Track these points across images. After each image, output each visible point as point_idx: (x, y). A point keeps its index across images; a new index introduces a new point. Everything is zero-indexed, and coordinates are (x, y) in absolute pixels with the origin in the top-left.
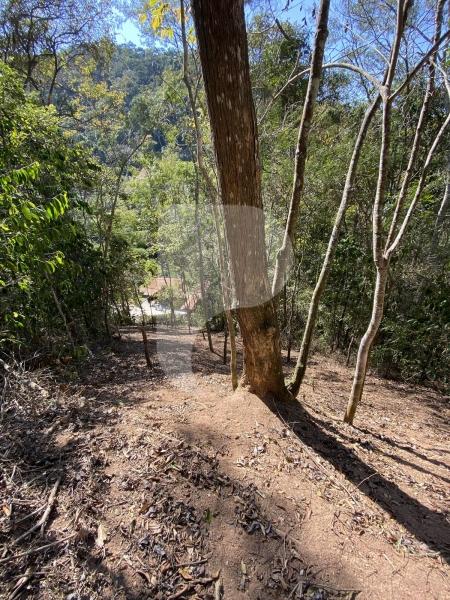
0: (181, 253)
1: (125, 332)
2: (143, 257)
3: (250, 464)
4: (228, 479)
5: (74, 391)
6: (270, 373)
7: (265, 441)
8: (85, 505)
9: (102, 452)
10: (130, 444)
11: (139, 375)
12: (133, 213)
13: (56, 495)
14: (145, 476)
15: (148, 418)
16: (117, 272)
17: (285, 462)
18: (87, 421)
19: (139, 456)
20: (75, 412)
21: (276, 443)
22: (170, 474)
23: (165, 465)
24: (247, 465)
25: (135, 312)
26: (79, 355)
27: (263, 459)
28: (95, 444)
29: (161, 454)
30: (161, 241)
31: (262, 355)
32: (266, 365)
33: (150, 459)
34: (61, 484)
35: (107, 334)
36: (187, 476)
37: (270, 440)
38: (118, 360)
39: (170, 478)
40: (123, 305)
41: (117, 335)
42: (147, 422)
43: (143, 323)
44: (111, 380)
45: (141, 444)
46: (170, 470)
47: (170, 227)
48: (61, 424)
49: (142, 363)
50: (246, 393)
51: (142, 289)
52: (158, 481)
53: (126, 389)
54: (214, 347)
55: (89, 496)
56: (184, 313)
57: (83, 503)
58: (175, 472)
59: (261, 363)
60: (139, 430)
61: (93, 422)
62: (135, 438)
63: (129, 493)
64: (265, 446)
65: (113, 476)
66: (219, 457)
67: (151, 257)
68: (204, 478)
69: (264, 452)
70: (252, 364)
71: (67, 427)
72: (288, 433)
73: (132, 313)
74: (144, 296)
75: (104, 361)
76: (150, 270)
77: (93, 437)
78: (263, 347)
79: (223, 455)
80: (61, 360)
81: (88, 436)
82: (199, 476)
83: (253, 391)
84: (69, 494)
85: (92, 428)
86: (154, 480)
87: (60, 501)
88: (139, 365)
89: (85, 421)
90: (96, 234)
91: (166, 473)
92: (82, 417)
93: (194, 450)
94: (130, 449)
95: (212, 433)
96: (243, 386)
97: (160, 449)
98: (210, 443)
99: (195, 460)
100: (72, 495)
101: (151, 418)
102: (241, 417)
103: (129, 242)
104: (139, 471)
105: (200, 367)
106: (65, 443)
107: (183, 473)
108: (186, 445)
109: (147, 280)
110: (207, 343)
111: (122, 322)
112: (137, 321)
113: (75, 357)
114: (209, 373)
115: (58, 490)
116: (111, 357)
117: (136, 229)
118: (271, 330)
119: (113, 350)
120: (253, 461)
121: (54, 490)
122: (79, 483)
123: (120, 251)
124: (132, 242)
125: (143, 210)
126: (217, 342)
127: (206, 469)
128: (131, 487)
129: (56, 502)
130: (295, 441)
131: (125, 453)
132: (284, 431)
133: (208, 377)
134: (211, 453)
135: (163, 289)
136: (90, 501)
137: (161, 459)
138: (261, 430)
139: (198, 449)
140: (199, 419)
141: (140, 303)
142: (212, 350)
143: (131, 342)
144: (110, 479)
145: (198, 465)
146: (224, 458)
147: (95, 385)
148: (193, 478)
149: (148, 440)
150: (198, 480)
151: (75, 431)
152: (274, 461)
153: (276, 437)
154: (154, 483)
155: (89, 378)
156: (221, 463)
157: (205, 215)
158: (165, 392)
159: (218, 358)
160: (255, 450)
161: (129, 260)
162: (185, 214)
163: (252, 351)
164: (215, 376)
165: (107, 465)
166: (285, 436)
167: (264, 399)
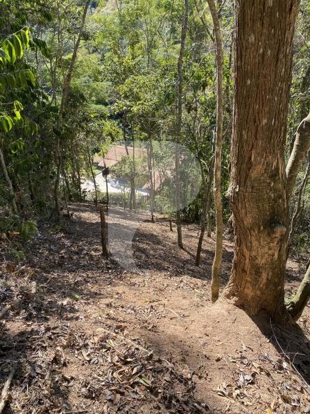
0: (153, 116)
1: (74, 210)
2: (102, 116)
3: (234, 395)
4: (206, 408)
5: (22, 273)
6: (267, 285)
7: (254, 370)
8: (42, 407)
9: (58, 348)
10: (91, 346)
11: (93, 265)
12: (95, 57)
13: (10, 389)
14: (108, 385)
15: (109, 317)
16: (71, 133)
17: (280, 401)
18: (40, 310)
19: (101, 360)
20: (27, 297)
21: (268, 375)
22: (137, 388)
23: (132, 376)
24: (230, 395)
25: (87, 186)
26: (27, 231)
27: (251, 391)
28: (50, 338)
29: (126, 363)
30: (126, 97)
31: (261, 261)
32: (264, 276)
33: (114, 367)
34: (15, 377)
35: (56, 210)
36: (156, 394)
37: (261, 370)
38: (68, 243)
39: (137, 393)
40: (74, 176)
41: (65, 212)
42: (109, 322)
43: (95, 201)
44: (60, 265)
45: (103, 347)
46: (137, 383)
47: (141, 79)
48: (12, 309)
49: (96, 250)
50: (231, 307)
51: (97, 158)
52: (122, 394)
53: (79, 279)
54: (183, 242)
55: (46, 396)
56: (145, 194)
57: (40, 403)
58: (143, 388)
59: (257, 271)
60: (100, 331)
61: (47, 312)
62: (96, 339)
63: (89, 402)
64: (254, 375)
65: (72, 378)
66: (195, 378)
67: (111, 117)
68: (178, 401)
69: (252, 383)
70: (244, 271)
71: (18, 314)
72: (285, 365)
73: (83, 187)
74: (99, 168)
75: (52, 242)
76: (110, 134)
77: (48, 329)
78: (263, 250)
79: (200, 378)
80: (8, 235)
81: (43, 328)
82: (171, 398)
83: (240, 305)
84: (24, 391)
85: (47, 320)
86: (118, 392)
87: (14, 397)
88: (93, 253)
89: (38, 309)
90: (49, 84)
91: (132, 386)
92: (34, 305)
93: (165, 364)
94: (90, 351)
95: (186, 348)
96: (228, 297)
97: (126, 357)
98: (184, 360)
99: (167, 377)
100: (27, 392)
101: (113, 319)
102: (223, 334)
103: (87, 96)
104: (101, 379)
105: (166, 264)
106: (17, 332)
107: (152, 390)
108: (156, 358)
109: (104, 147)
110: (174, 236)
111: (71, 197)
112: (89, 197)
113: (23, 233)
114: (178, 274)
115: (11, 385)
116: (60, 239)
117: (96, 80)
118: (280, 230)
119: (62, 231)
120: (238, 392)
121: (7, 384)
122: (34, 381)
123: (75, 107)
124: (91, 95)
125: (107, 55)
126: (187, 236)
127: (179, 390)
128: (93, 395)
129: (10, 397)
130: (294, 377)
131: (85, 354)
132: (280, 361)
133: (178, 279)
134: (186, 372)
135: (124, 161)
136: (47, 403)
137: (126, 369)
138: (249, 356)
139: (170, 365)
140: (171, 329)
141: (94, 175)
142: (181, 246)
143: (82, 223)
144: (69, 382)
145: (171, 383)
146: (202, 381)
147: (44, 269)
148: (164, 398)
149: (111, 343)
150: (170, 402)
151: (27, 319)
152: (266, 397)
153: (268, 367)
154: (118, 396)
155: (36, 260)
156: (198, 387)
157: (190, 65)
158: (126, 289)
159: (188, 257)
160: (241, 379)
161: (86, 119)
162: (164, 63)
163: (247, 254)
164: (186, 278)
165: (65, 365)
166: (281, 368)
167: (254, 318)
